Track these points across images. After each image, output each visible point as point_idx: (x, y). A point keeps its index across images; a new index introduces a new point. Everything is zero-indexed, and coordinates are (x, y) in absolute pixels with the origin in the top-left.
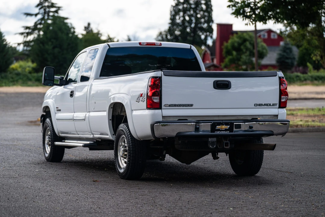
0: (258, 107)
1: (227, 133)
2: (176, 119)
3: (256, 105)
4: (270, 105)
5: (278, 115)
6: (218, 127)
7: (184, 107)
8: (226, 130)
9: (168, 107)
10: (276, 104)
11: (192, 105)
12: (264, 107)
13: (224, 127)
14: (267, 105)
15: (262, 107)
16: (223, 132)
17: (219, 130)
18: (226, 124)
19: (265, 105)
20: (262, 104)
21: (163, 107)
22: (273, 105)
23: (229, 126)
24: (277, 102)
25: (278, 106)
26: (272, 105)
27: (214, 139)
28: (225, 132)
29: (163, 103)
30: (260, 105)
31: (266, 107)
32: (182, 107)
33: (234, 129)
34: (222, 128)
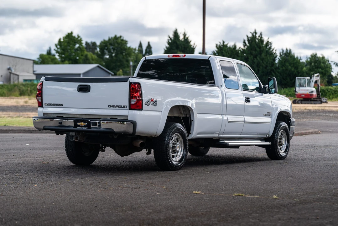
0: (111, 108)
1: (86, 129)
2: (56, 116)
3: (110, 106)
4: (121, 107)
5: (128, 116)
6: (79, 124)
7: (57, 106)
8: (85, 126)
9: (47, 106)
10: (126, 106)
11: (62, 105)
12: (116, 108)
13: (83, 124)
14: (118, 106)
15: (115, 108)
16: (83, 128)
17: (79, 126)
18: (84, 121)
19: (117, 106)
20: (114, 106)
21: (44, 106)
22: (124, 107)
23: (86, 124)
24: (127, 104)
25: (128, 108)
26: (122, 106)
27: (74, 134)
28: (84, 128)
29: (44, 103)
30: (113, 106)
31: (118, 108)
32: (55, 106)
33: (92, 126)
34: (82, 125)
